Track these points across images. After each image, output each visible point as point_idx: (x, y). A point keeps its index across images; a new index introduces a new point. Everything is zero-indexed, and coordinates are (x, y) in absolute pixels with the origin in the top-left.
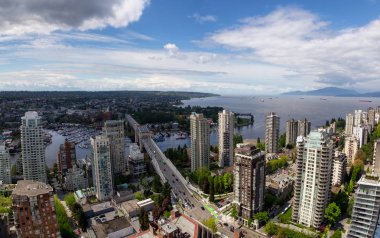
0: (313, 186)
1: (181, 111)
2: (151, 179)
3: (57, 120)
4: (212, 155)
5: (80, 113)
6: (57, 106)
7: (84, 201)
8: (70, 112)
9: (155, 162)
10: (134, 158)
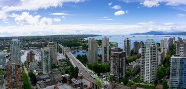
0: (150, 63)
1: (84, 42)
2: (69, 67)
3: (27, 46)
4: (99, 58)
5: (37, 43)
6: (27, 41)
7: (37, 74)
8: (33, 43)
9: (71, 60)
10: (61, 59)
